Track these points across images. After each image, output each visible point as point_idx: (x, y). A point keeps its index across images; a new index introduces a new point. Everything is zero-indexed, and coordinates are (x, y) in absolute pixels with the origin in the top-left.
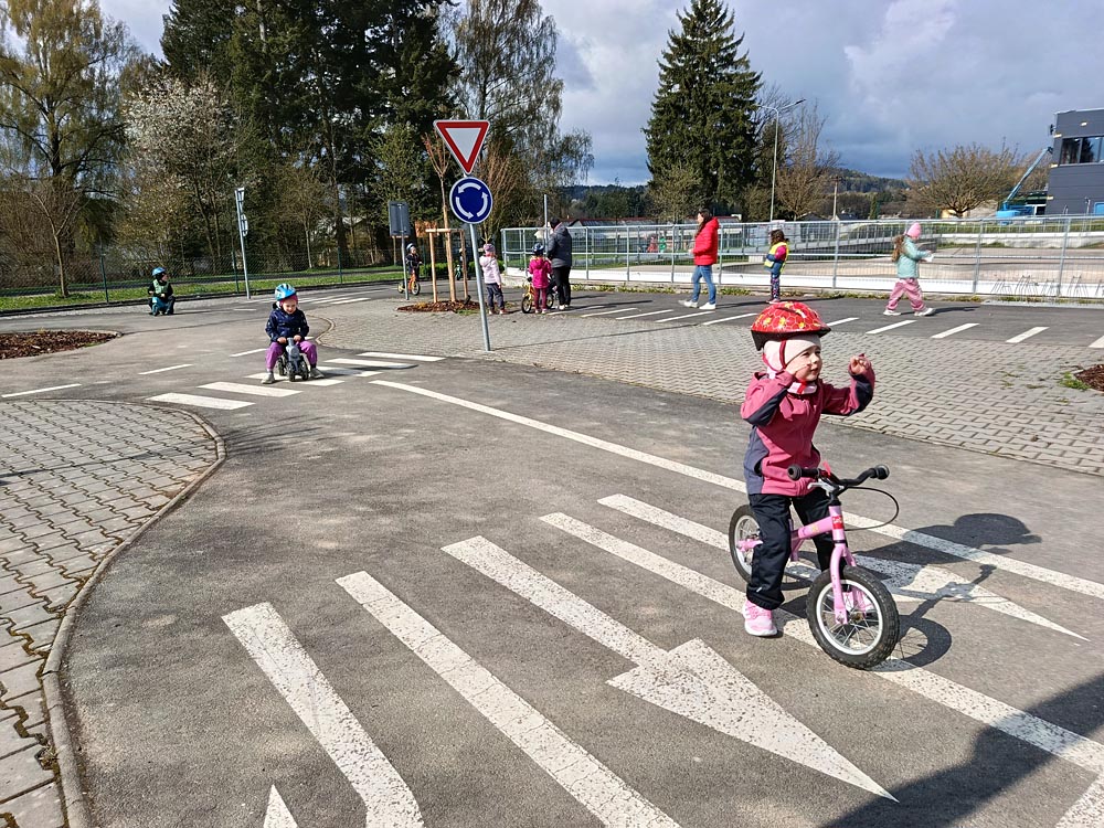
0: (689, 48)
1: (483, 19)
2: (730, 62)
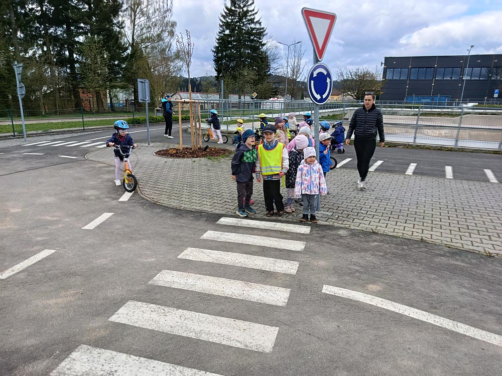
0: (234, 13)
2: (253, 22)
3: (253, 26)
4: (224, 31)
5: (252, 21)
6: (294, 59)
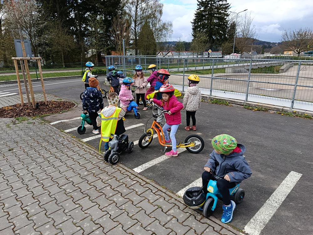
4: (200, 8)
6: (244, 23)
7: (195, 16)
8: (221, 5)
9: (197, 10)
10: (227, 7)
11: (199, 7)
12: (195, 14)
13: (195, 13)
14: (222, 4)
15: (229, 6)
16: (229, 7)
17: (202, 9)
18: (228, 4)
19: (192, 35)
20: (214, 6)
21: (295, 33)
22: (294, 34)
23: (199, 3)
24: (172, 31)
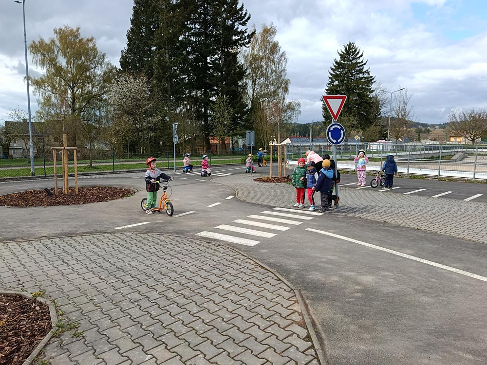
0: (343, 66)
1: (256, 53)
2: (361, 73)
3: (361, 75)
4: (333, 82)
5: (360, 71)
6: (399, 103)
7: (326, 92)
8: (361, 78)
9: (329, 84)
10: (370, 81)
11: (330, 81)
12: (326, 90)
13: (327, 88)
14: (363, 77)
15: (374, 78)
16: (373, 81)
17: (336, 83)
18: (372, 77)
19: (323, 116)
20: (352, 79)
21: (466, 115)
22: (465, 117)
23: (331, 76)
24: (300, 112)
